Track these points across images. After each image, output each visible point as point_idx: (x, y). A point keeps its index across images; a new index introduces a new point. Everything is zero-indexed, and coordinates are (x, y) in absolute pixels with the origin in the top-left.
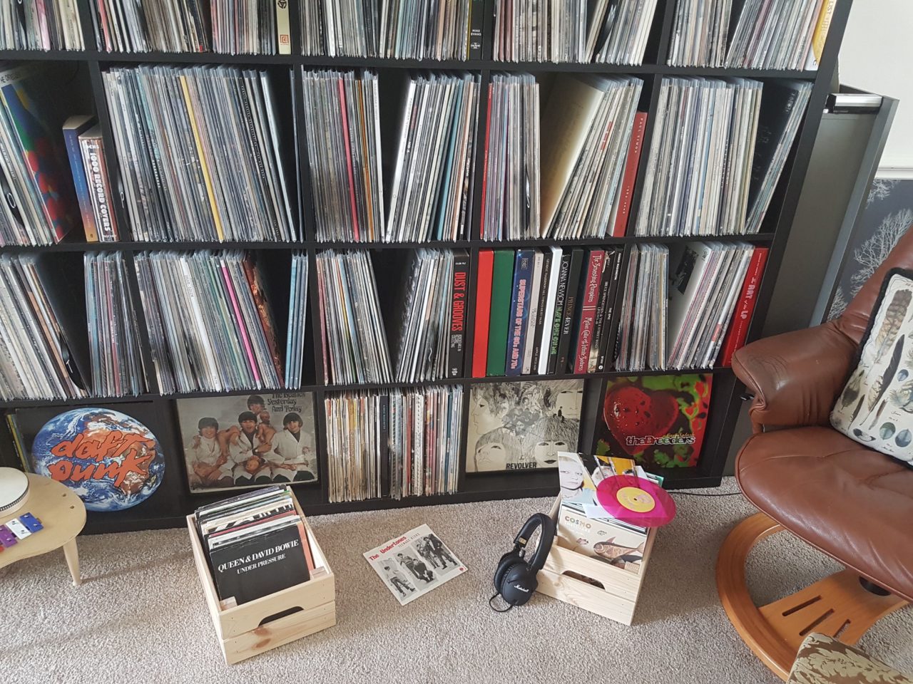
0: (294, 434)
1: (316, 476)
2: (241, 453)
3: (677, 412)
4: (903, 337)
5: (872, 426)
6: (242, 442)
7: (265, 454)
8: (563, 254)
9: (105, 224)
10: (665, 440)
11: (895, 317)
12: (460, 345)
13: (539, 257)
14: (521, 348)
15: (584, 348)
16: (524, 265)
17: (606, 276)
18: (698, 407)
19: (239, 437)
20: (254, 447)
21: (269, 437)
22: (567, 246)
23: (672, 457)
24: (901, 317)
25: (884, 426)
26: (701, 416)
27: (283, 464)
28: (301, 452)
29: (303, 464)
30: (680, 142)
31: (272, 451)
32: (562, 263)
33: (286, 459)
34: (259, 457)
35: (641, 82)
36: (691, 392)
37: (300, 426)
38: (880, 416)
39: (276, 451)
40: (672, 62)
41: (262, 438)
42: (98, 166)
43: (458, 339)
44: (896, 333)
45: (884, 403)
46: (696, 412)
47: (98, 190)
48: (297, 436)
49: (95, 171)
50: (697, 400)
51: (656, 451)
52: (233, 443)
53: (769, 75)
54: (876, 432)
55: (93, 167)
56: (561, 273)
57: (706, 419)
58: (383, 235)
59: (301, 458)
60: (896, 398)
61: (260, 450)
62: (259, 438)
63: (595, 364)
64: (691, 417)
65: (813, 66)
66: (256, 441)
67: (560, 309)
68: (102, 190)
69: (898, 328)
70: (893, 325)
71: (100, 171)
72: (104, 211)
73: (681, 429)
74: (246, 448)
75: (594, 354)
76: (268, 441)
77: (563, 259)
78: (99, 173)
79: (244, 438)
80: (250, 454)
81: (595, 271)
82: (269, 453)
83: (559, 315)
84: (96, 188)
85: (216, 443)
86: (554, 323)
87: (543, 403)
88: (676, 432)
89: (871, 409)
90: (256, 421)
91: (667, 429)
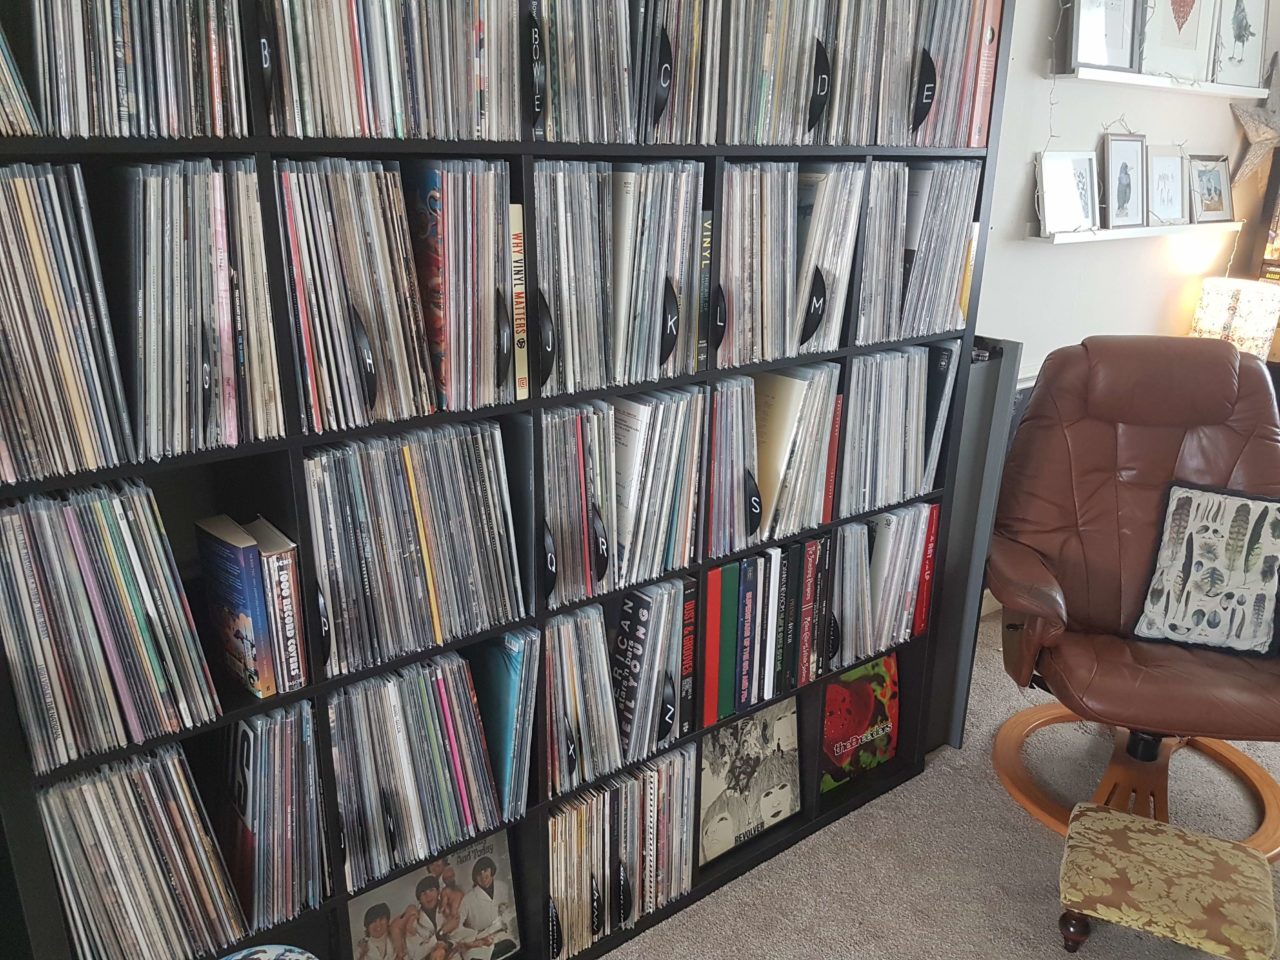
0: (485, 889)
1: (517, 942)
2: (421, 944)
3: (873, 699)
4: (1191, 534)
5: (1184, 617)
6: (422, 926)
7: (452, 934)
8: (782, 553)
9: (292, 666)
10: (866, 737)
11: (1181, 519)
12: (690, 691)
13: (761, 561)
14: (750, 673)
15: (806, 654)
16: (750, 575)
17: (819, 568)
18: (889, 687)
19: (418, 920)
20: (438, 928)
21: (455, 905)
22: (785, 545)
23: (874, 754)
24: (1186, 519)
25: (1196, 613)
26: (893, 696)
27: (476, 940)
28: (497, 913)
29: (501, 930)
30: (869, 416)
31: (461, 925)
32: (781, 563)
33: (480, 931)
34: (446, 941)
35: (839, 366)
36: (881, 673)
37: (492, 874)
38: (1189, 606)
39: (466, 924)
40: (860, 342)
41: (448, 911)
42: (289, 588)
43: (688, 683)
44: (1183, 533)
45: (1189, 593)
46: (889, 693)
47: (287, 621)
48: (490, 892)
49: (284, 594)
50: (888, 679)
51: (861, 753)
52: (411, 933)
53: (933, 339)
54: (1189, 622)
55: (282, 590)
56: (781, 574)
57: (897, 699)
58: (617, 580)
59: (497, 924)
60: (1198, 587)
61: (446, 929)
62: (444, 912)
63: (814, 670)
64: (885, 701)
65: (961, 326)
66: (440, 918)
67: (782, 616)
68: (291, 619)
69: (1185, 528)
70: (1180, 526)
71: (291, 594)
72: (292, 649)
73: (879, 718)
74: (428, 934)
75: (813, 658)
76: (454, 912)
77: (782, 559)
78: (290, 596)
79: (425, 918)
80: (434, 939)
81: (810, 565)
82: (457, 930)
83: (781, 623)
84: (283, 619)
85: (388, 940)
86: (777, 633)
87: (761, 740)
88: (876, 723)
89: (1179, 601)
90: (438, 887)
91: (867, 723)
